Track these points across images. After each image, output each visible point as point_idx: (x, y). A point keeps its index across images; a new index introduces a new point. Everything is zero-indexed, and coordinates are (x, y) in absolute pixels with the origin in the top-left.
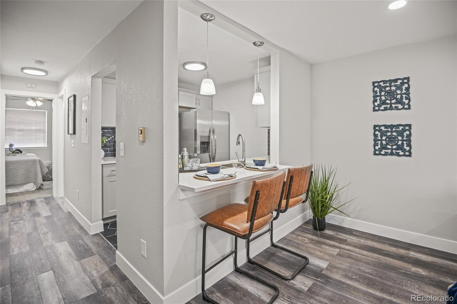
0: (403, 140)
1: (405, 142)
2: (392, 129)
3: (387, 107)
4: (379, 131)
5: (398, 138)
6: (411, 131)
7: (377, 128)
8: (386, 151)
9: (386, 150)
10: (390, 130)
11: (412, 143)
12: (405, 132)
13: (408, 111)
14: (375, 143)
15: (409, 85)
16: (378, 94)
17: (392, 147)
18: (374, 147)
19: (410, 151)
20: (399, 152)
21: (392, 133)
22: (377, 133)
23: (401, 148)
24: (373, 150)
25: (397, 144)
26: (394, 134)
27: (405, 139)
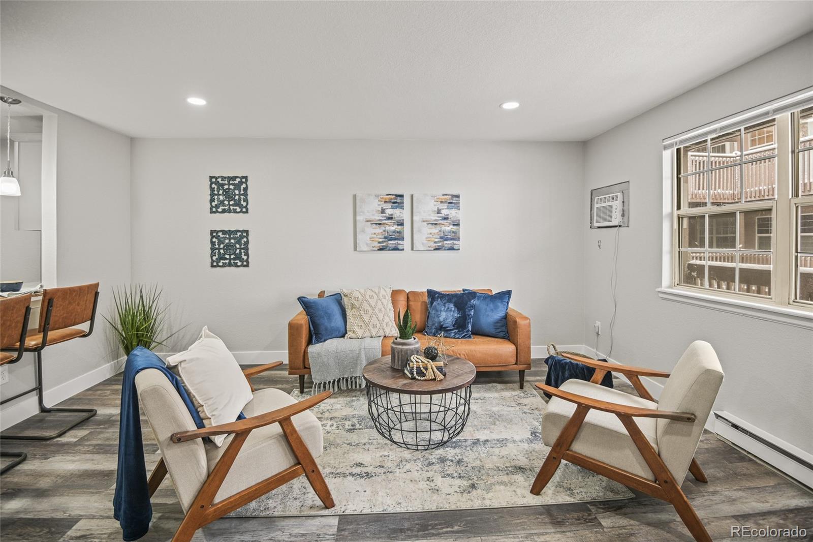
0: (241, 249)
1: (242, 251)
2: (230, 236)
3: (225, 209)
4: (216, 238)
5: (236, 246)
6: (249, 238)
7: (215, 234)
8: (224, 262)
9: (224, 260)
10: (228, 236)
11: (250, 252)
12: (243, 239)
13: (246, 214)
14: (212, 252)
15: (247, 185)
16: (216, 192)
17: (230, 257)
18: (212, 257)
19: (247, 261)
20: (237, 263)
21: (230, 241)
22: (214, 240)
23: (238, 257)
24: (211, 260)
25: (234, 253)
26: (232, 241)
27: (243, 247)
